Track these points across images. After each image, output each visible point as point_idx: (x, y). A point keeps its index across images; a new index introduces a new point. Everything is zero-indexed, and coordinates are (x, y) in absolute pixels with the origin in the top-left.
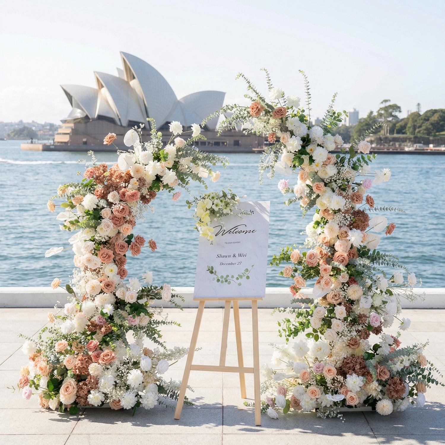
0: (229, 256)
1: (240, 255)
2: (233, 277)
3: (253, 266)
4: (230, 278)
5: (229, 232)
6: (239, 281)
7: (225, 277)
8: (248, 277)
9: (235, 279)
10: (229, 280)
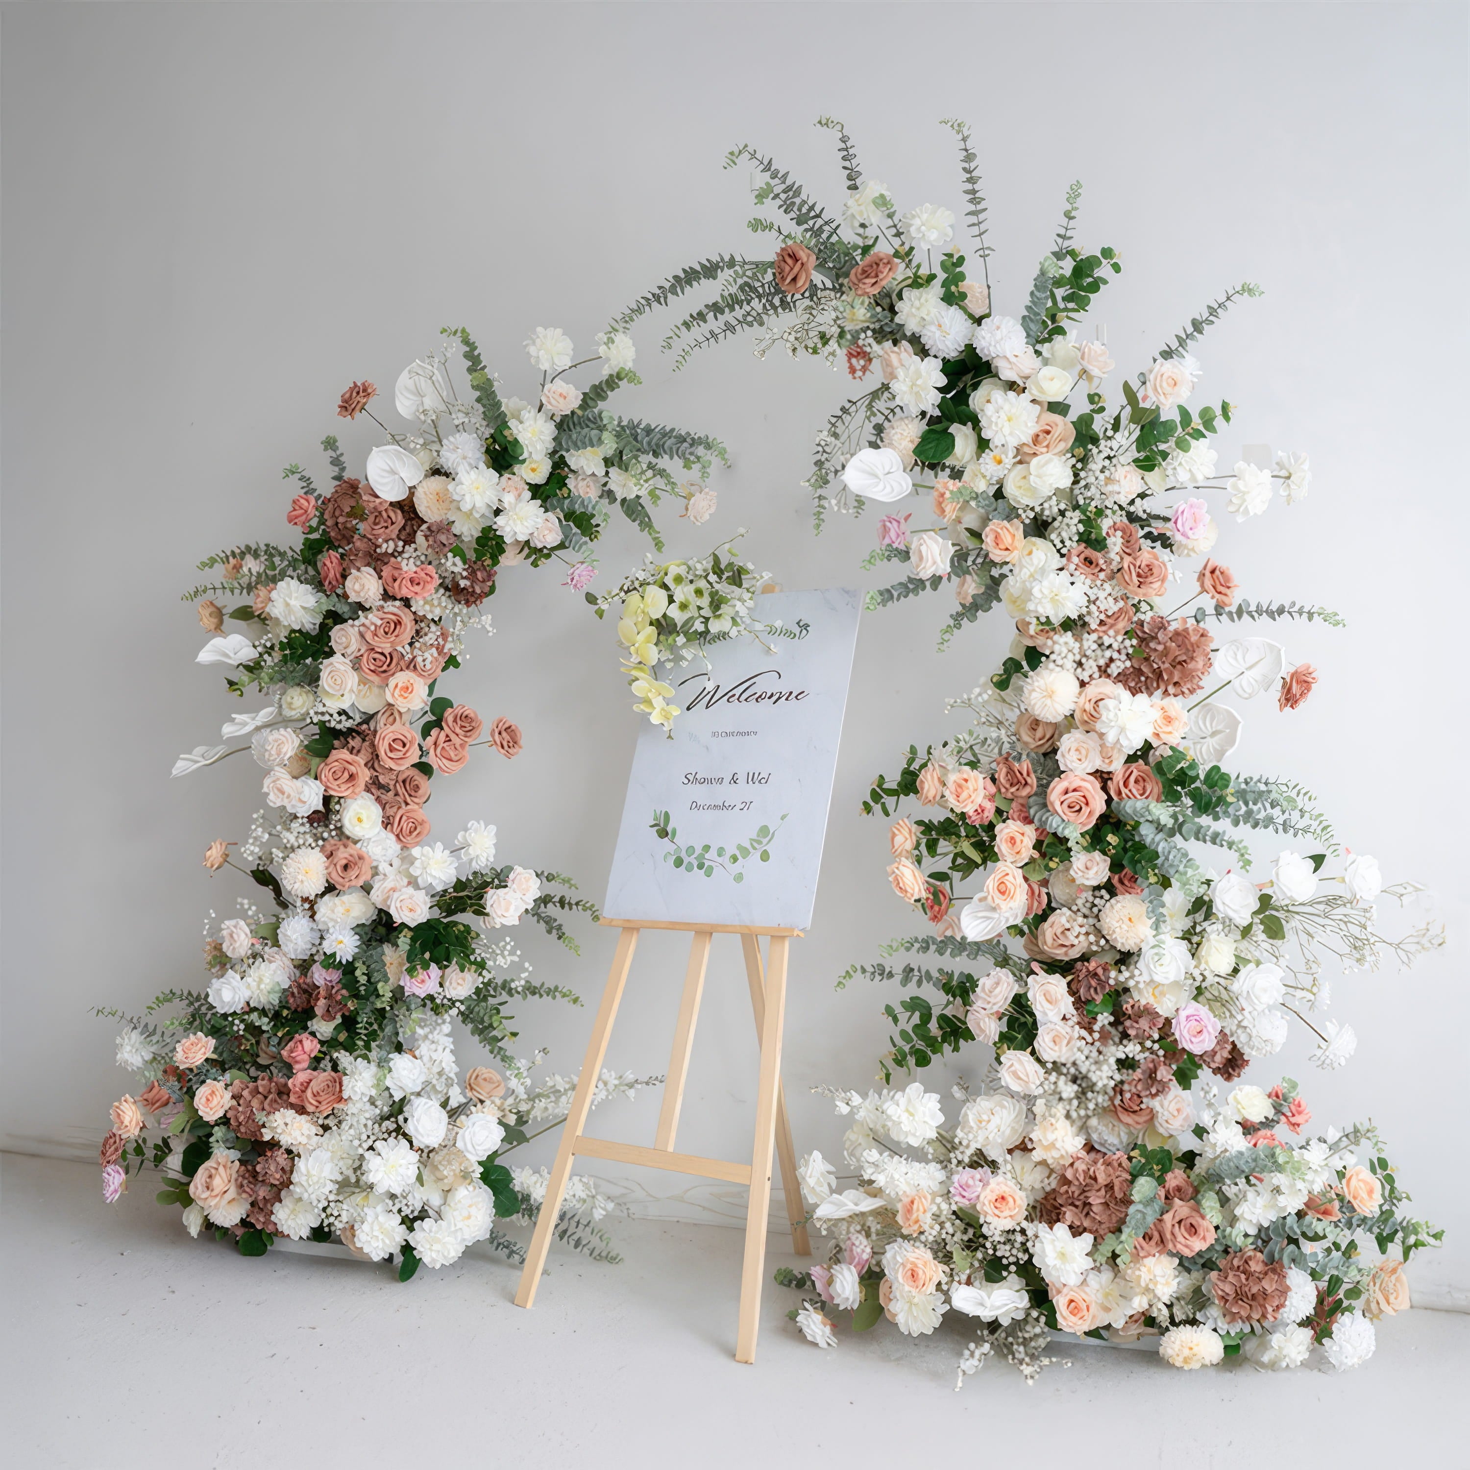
0: (721, 780)
1: (752, 778)
2: (721, 852)
3: (783, 818)
4: (712, 854)
5: (729, 696)
6: (736, 868)
7: (698, 851)
8: (765, 856)
9: (726, 860)
10: (707, 863)
